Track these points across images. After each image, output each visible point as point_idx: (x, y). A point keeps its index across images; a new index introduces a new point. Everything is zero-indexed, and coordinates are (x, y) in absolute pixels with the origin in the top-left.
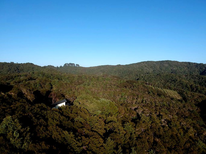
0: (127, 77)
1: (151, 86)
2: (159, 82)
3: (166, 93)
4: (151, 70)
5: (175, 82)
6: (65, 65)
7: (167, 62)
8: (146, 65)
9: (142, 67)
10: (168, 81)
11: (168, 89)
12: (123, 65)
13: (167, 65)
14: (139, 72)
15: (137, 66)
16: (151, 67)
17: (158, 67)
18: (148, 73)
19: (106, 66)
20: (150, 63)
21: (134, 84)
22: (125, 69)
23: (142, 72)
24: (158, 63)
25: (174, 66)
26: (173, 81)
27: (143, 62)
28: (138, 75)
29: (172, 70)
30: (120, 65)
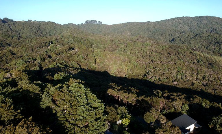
0: (159, 37)
1: (199, 53)
2: (200, 44)
3: (218, 61)
4: (187, 28)
5: (220, 45)
6: (87, 22)
7: (206, 18)
8: (181, 21)
9: (176, 24)
10: (210, 43)
11: (218, 56)
12: (153, 22)
13: (205, 22)
14: (173, 30)
15: (170, 23)
16: (187, 24)
17: (195, 24)
18: (183, 32)
19: (133, 23)
20: (185, 19)
21: (180, 50)
22: (156, 27)
23: (177, 31)
24: (195, 19)
25: (214, 23)
26: (217, 43)
27: (178, 18)
28: (173, 34)
29: (211, 28)
30: (149, 22)
